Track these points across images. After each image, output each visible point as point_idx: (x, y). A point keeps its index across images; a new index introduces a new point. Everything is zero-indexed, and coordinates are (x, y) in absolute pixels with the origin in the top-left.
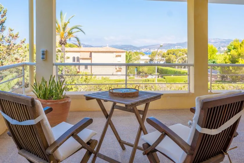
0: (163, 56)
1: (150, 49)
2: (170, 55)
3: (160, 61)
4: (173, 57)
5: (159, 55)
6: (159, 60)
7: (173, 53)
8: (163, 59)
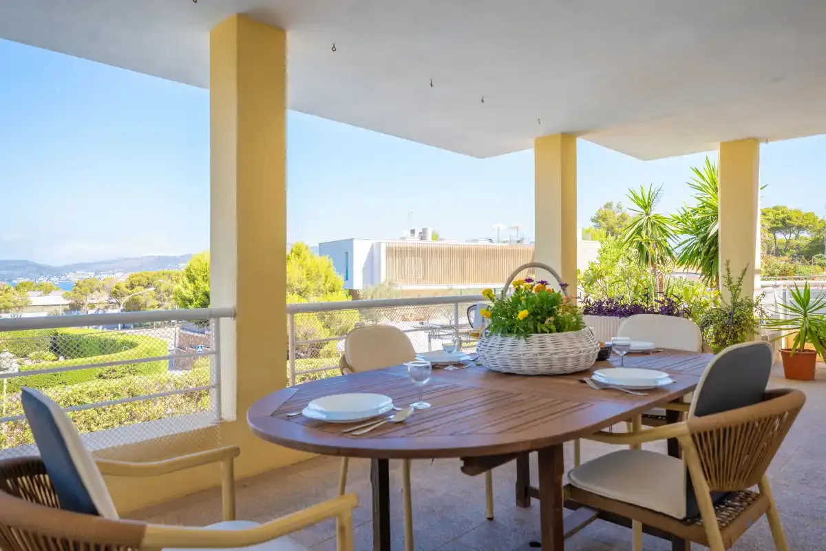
0: (115, 293)
1: (97, 273)
2: (139, 290)
3: (106, 308)
4: (146, 296)
5: (102, 291)
6: (101, 306)
7: (146, 284)
8: (114, 301)
